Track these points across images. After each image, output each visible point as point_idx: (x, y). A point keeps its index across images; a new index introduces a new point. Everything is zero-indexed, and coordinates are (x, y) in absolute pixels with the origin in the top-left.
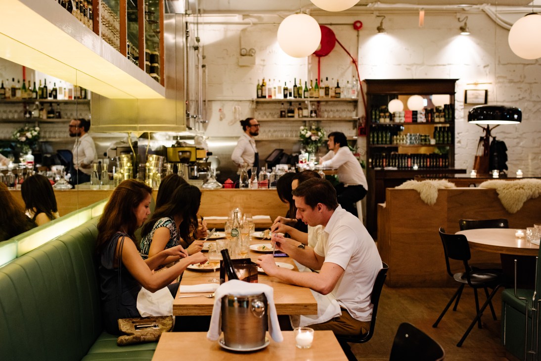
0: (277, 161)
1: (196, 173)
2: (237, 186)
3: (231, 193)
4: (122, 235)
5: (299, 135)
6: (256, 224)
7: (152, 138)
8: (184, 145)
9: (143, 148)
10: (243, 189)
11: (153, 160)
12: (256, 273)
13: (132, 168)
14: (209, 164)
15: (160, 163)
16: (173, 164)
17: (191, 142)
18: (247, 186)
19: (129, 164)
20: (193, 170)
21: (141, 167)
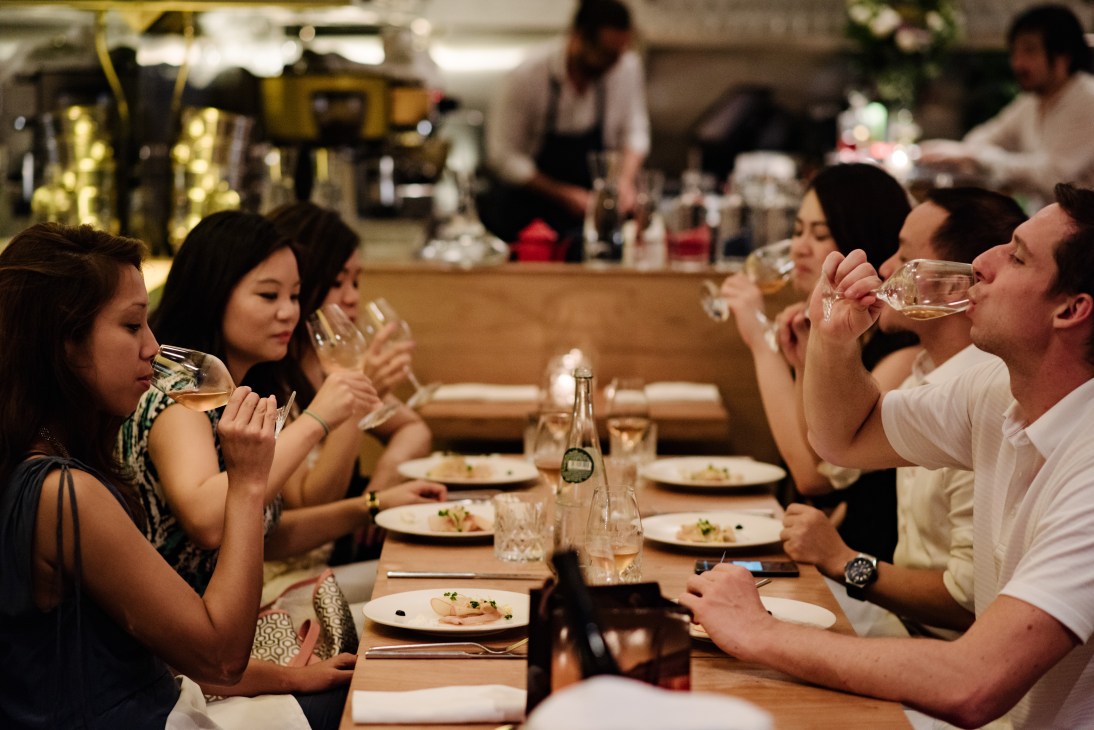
0: (747, 139)
1: (387, 192)
2: (572, 251)
3: (550, 286)
4: (56, 466)
5: (840, 21)
6: (662, 423)
7: (198, 32)
8: (335, 65)
9: (161, 77)
10: (599, 266)
11: (205, 131)
12: (684, 645)
13: (110, 167)
14: (446, 149)
15: (237, 146)
16: (294, 153)
17: (366, 53)
18: (614, 253)
19: (99, 150)
20: (374, 176)
21: (151, 159)
